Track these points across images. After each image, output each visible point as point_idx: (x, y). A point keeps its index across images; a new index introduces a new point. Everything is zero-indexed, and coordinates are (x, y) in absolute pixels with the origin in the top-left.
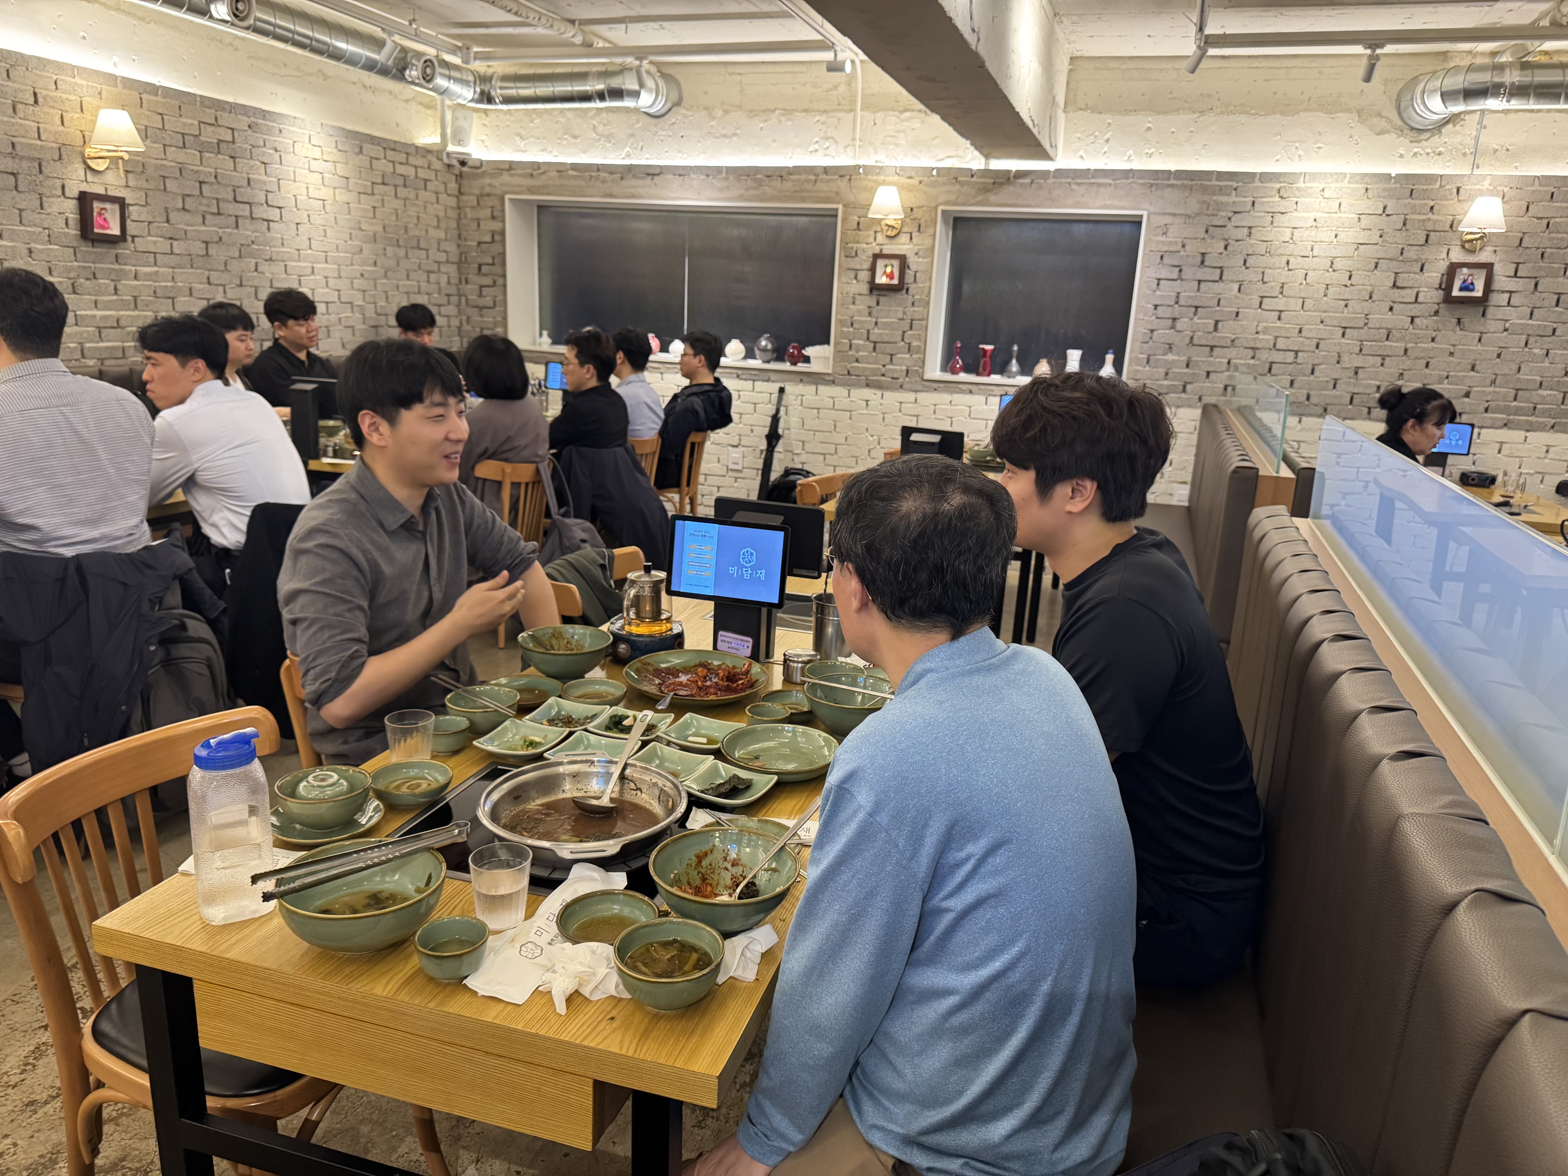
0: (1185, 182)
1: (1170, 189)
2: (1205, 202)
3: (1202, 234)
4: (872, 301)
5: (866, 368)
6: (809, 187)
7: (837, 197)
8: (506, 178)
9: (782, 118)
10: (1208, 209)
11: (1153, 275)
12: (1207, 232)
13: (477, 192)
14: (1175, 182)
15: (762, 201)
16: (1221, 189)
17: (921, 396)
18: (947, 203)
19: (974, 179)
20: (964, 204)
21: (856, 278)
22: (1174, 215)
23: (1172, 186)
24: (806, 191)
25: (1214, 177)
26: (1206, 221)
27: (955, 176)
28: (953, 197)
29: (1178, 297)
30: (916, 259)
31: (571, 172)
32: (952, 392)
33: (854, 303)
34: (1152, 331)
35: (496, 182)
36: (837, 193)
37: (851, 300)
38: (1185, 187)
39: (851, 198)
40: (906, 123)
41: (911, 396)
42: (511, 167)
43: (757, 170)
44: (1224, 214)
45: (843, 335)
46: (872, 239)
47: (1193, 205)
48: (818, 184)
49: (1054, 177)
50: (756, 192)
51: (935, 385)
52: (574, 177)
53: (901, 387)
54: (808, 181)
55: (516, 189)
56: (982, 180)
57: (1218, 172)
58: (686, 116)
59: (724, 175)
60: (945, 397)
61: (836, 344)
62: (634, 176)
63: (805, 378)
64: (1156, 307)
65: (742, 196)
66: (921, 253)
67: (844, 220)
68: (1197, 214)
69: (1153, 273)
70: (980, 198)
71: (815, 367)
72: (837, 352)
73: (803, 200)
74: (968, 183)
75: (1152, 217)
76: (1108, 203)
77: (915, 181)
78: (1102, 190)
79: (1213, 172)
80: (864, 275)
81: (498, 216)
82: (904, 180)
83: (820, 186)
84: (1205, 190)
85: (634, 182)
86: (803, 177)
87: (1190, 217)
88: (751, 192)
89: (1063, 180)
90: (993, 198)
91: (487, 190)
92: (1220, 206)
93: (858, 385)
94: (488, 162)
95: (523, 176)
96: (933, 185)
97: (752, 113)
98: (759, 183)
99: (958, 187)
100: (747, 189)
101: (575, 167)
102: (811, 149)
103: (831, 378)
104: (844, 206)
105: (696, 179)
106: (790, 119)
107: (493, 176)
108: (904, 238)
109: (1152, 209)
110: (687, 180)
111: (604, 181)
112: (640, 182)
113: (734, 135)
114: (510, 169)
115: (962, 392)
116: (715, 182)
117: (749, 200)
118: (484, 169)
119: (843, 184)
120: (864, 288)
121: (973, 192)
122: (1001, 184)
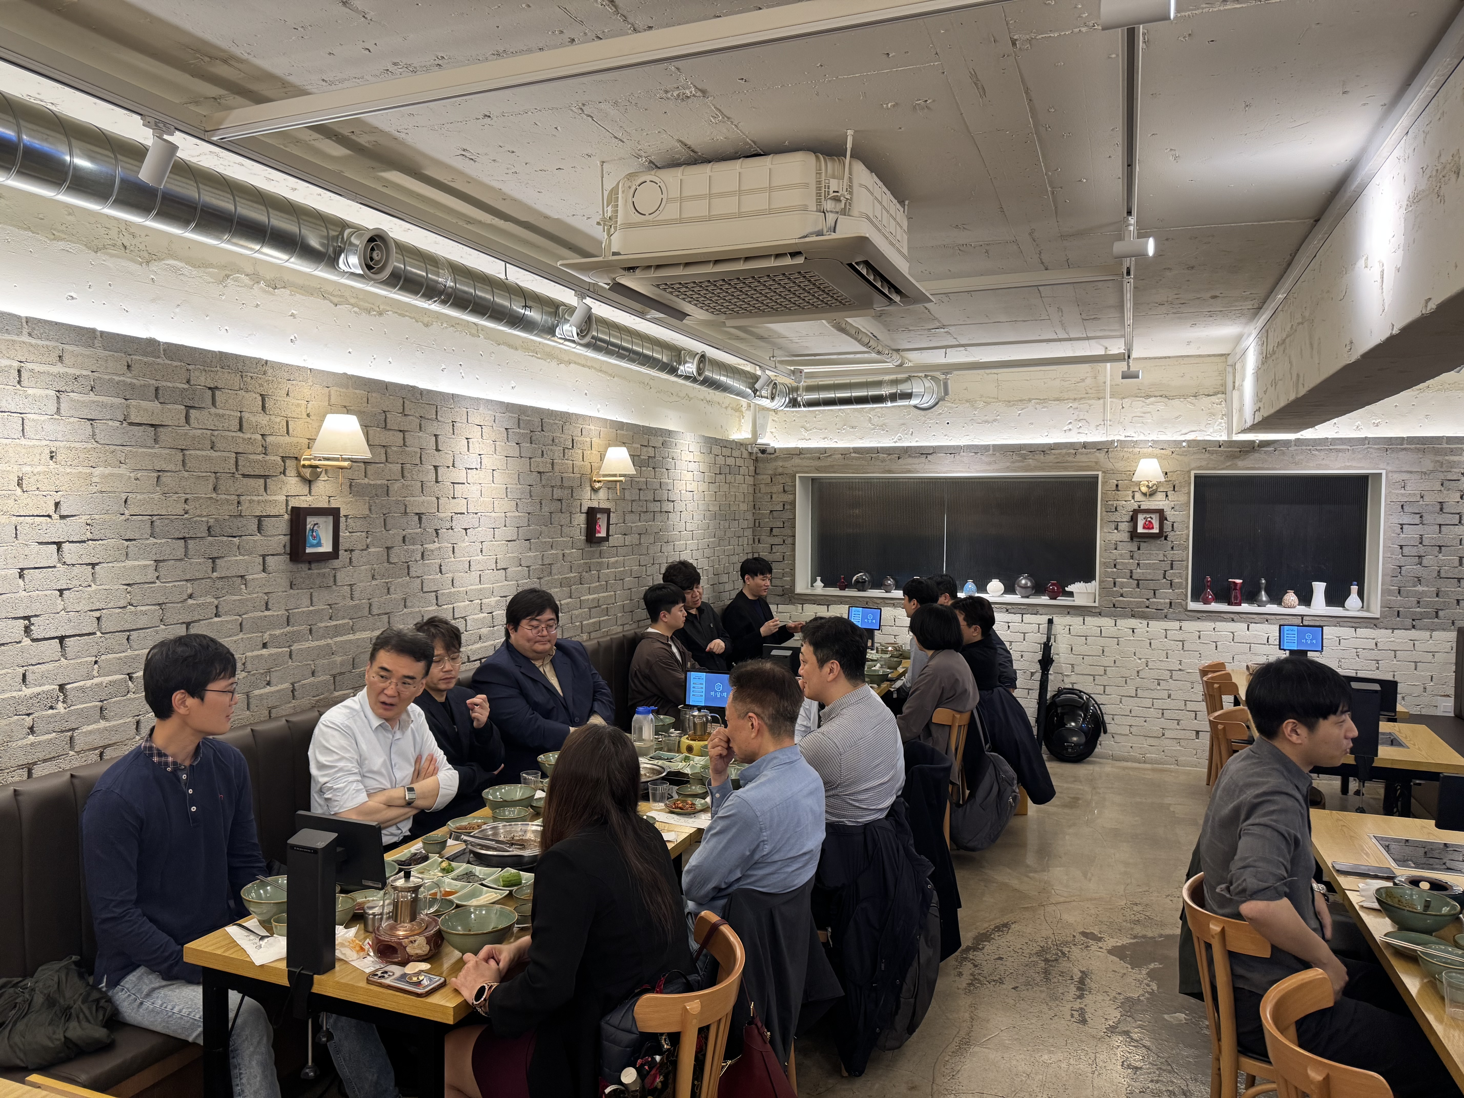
0: (1418, 446)
1: (1404, 452)
2: (1438, 461)
3: (1438, 487)
4: (1133, 547)
5: (1131, 602)
6: (1070, 459)
7: (1097, 465)
8: (796, 461)
9: (1037, 406)
10: (1442, 467)
11: (1397, 521)
12: (1442, 485)
13: (771, 472)
14: (1409, 446)
15: (1026, 471)
16: (1452, 450)
17: (1186, 625)
18: (1199, 468)
19: (1222, 448)
20: (1215, 469)
21: (1117, 529)
22: (1411, 472)
23: (1405, 449)
24: (1067, 462)
25: (1444, 441)
26: (1441, 476)
27: (1204, 447)
28: (1204, 463)
29: (1421, 538)
30: (1173, 512)
31: (853, 455)
32: (1215, 620)
33: (1116, 549)
34: (1400, 567)
35: (786, 464)
36: (1096, 463)
37: (1114, 547)
38: (1418, 450)
39: (1110, 466)
40: (1151, 406)
41: (1176, 625)
42: (800, 452)
43: (1021, 447)
44: (1457, 470)
45: (1107, 575)
46: (1131, 498)
47: (1428, 464)
48: (1078, 456)
49: (1295, 445)
50: (1021, 464)
51: (1199, 615)
52: (856, 459)
53: (1166, 617)
54: (1068, 454)
55: (806, 469)
56: (1229, 449)
57: (1447, 437)
58: (951, 408)
59: (991, 452)
60: (1210, 625)
61: (1101, 582)
62: (910, 456)
63: (1072, 611)
64: (1401, 547)
65: (1008, 467)
66: (1177, 508)
67: (1103, 483)
68: (1432, 471)
69: (1396, 520)
70: (1228, 464)
71: (1078, 601)
72: (1102, 588)
73: (1066, 469)
74: (1216, 452)
75: (1390, 475)
76: (1348, 464)
77: (1168, 452)
78: (1340, 454)
79: (1443, 437)
80: (1125, 526)
81: (788, 490)
82: (1158, 451)
83: (1079, 458)
84: (1437, 452)
85: (910, 460)
86: (1064, 451)
87: (1425, 473)
88: (1017, 464)
89: (1304, 448)
90: (1240, 463)
91: (780, 470)
92: (1452, 465)
93: (1124, 616)
94: (780, 449)
95: (813, 459)
96: (1184, 454)
97: (1009, 403)
98: (1024, 458)
99: (1207, 455)
100: (1013, 462)
101: (856, 450)
102: (1065, 428)
103: (1097, 610)
104: (1103, 472)
105: (966, 457)
106: (1044, 407)
107: (785, 459)
108: (1160, 496)
109: (1389, 468)
110: (957, 457)
111: (883, 461)
112: (916, 461)
113: (995, 420)
114: (800, 453)
115: (1225, 620)
116: (983, 458)
117: (1015, 471)
118: (776, 455)
119: (1101, 456)
120: (1125, 536)
121: (1222, 458)
122: (1248, 452)
